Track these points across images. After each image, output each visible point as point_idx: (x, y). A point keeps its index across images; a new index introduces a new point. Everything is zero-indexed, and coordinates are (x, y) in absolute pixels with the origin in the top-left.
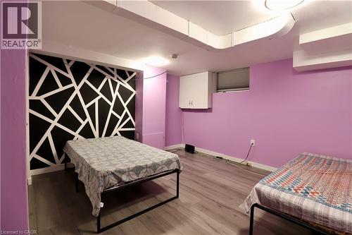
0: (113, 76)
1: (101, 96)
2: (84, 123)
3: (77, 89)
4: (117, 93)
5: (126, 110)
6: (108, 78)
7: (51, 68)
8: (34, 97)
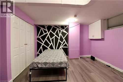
0: (59, 28)
1: (56, 35)
2: (50, 44)
3: (49, 34)
4: (61, 34)
5: (64, 40)
6: (58, 29)
7: (42, 29)
8: (38, 37)
